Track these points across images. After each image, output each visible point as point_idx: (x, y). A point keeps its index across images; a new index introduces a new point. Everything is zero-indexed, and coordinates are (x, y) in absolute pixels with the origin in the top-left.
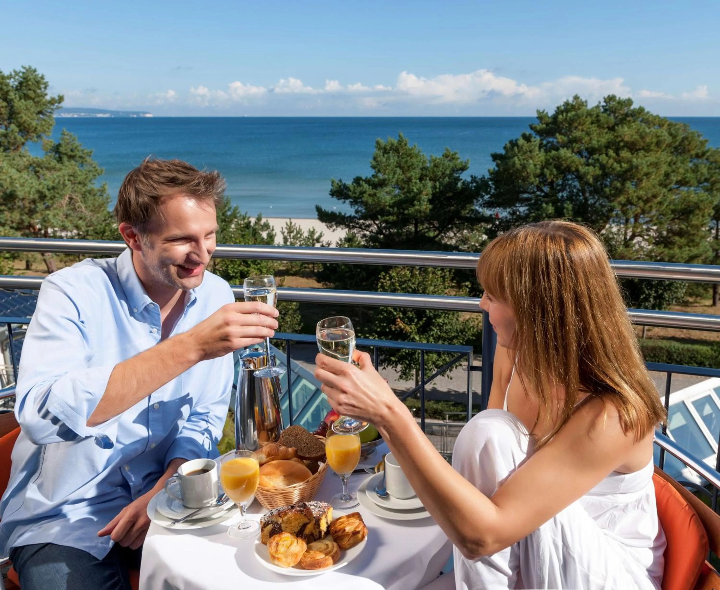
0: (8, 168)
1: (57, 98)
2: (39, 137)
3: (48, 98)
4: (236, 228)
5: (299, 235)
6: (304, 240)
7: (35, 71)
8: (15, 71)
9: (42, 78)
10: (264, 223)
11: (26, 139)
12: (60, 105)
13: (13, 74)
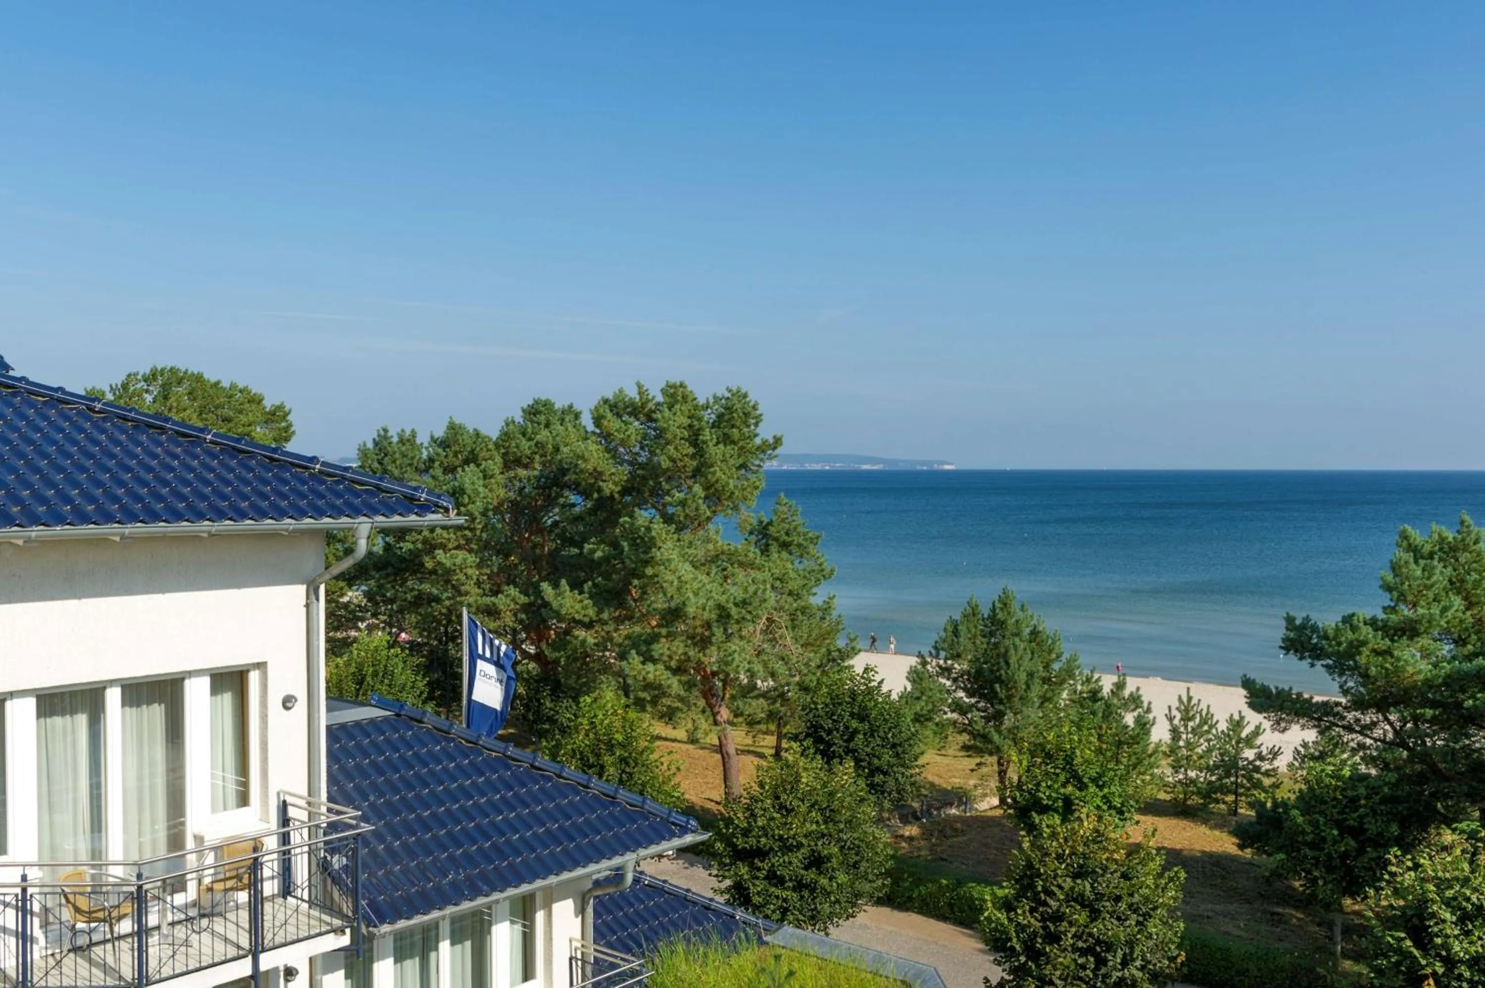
0: (679, 561)
1: (771, 441)
2: (736, 508)
3: (758, 441)
4: (1071, 700)
5: (1206, 728)
6: (1217, 737)
7: (745, 396)
8: (715, 397)
9: (755, 408)
10: (1131, 694)
11: (714, 512)
12: (777, 452)
13: (711, 401)
